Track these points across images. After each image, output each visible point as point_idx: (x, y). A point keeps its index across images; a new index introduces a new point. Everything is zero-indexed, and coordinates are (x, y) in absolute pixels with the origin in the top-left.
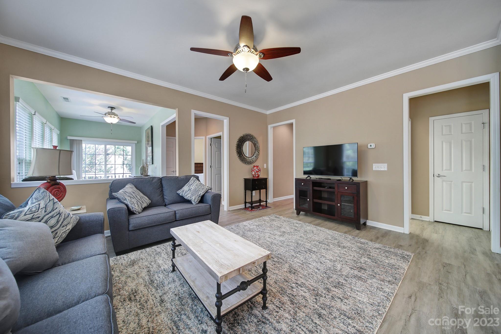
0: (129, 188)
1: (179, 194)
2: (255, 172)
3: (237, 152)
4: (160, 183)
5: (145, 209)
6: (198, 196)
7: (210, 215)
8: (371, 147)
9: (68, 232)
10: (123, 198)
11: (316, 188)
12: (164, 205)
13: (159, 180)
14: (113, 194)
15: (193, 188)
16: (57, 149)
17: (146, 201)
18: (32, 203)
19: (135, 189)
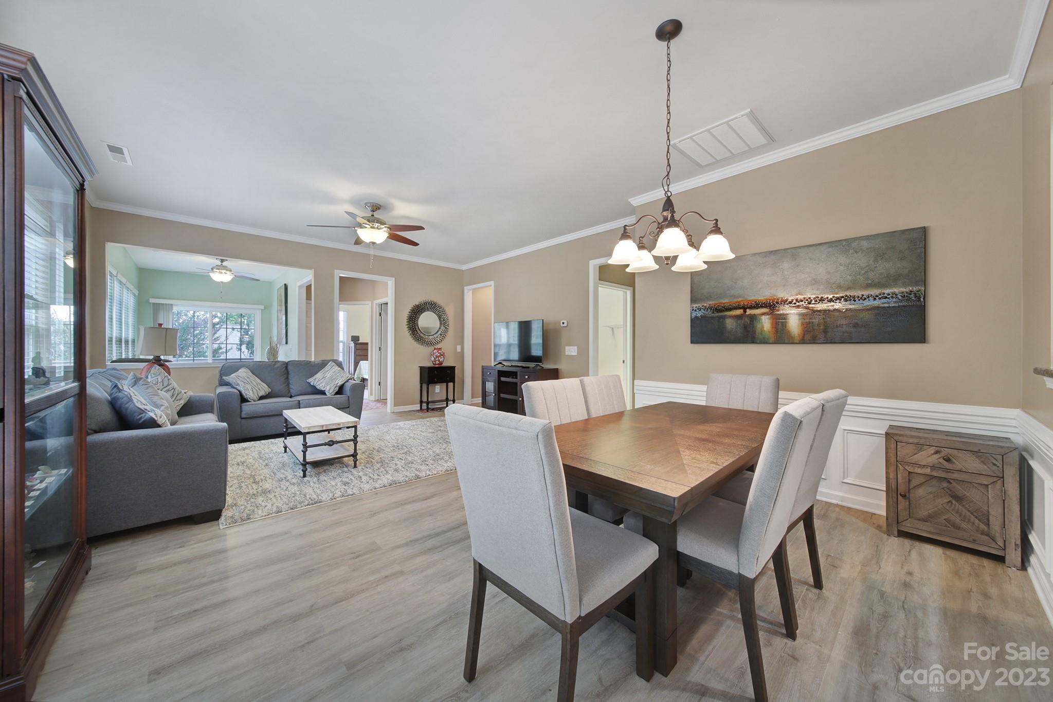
0: (243, 372)
1: (309, 383)
2: (435, 357)
3: (408, 327)
4: (284, 369)
5: (262, 398)
6: (335, 386)
7: (348, 409)
8: (564, 325)
9: (181, 406)
10: (235, 383)
11: (503, 379)
12: (290, 396)
13: (283, 364)
14: (224, 377)
15: (328, 375)
16: (162, 327)
17: (264, 389)
18: (152, 378)
19: (251, 374)
